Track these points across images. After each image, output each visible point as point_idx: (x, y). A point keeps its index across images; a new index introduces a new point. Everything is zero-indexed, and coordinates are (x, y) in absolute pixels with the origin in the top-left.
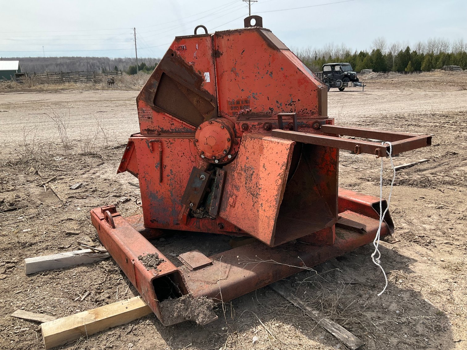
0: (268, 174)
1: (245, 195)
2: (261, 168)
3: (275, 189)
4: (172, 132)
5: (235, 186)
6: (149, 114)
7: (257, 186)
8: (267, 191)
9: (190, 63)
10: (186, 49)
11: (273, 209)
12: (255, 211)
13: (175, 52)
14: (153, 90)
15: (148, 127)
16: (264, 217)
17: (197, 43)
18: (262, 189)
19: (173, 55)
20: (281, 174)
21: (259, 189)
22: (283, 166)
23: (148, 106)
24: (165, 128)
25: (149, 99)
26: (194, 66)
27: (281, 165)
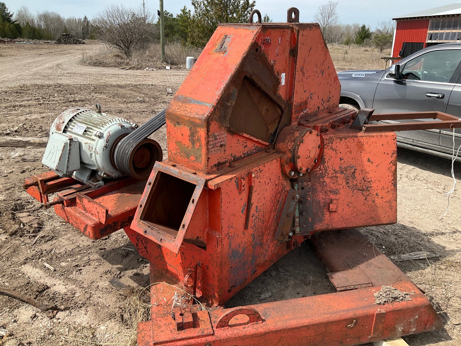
0: (377, 166)
1: (351, 194)
2: (366, 163)
3: (390, 175)
4: (244, 157)
5: (330, 191)
6: (222, 140)
7: (365, 181)
8: (380, 181)
9: (272, 61)
10: (270, 43)
11: (392, 193)
12: (370, 202)
13: (260, 46)
14: (231, 104)
15: (219, 160)
16: (384, 203)
17: (280, 36)
18: (373, 181)
19: (257, 50)
20: (393, 162)
21: (369, 182)
22: (393, 154)
23: (223, 128)
24: (238, 155)
25: (225, 117)
26: (275, 65)
27: (390, 154)
